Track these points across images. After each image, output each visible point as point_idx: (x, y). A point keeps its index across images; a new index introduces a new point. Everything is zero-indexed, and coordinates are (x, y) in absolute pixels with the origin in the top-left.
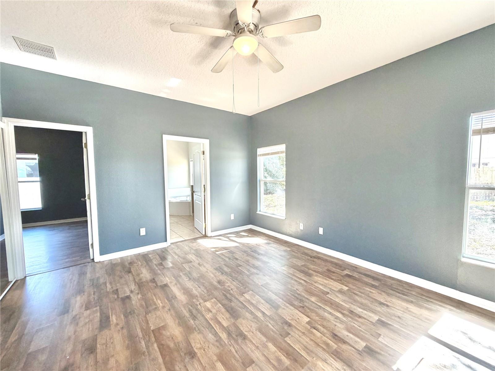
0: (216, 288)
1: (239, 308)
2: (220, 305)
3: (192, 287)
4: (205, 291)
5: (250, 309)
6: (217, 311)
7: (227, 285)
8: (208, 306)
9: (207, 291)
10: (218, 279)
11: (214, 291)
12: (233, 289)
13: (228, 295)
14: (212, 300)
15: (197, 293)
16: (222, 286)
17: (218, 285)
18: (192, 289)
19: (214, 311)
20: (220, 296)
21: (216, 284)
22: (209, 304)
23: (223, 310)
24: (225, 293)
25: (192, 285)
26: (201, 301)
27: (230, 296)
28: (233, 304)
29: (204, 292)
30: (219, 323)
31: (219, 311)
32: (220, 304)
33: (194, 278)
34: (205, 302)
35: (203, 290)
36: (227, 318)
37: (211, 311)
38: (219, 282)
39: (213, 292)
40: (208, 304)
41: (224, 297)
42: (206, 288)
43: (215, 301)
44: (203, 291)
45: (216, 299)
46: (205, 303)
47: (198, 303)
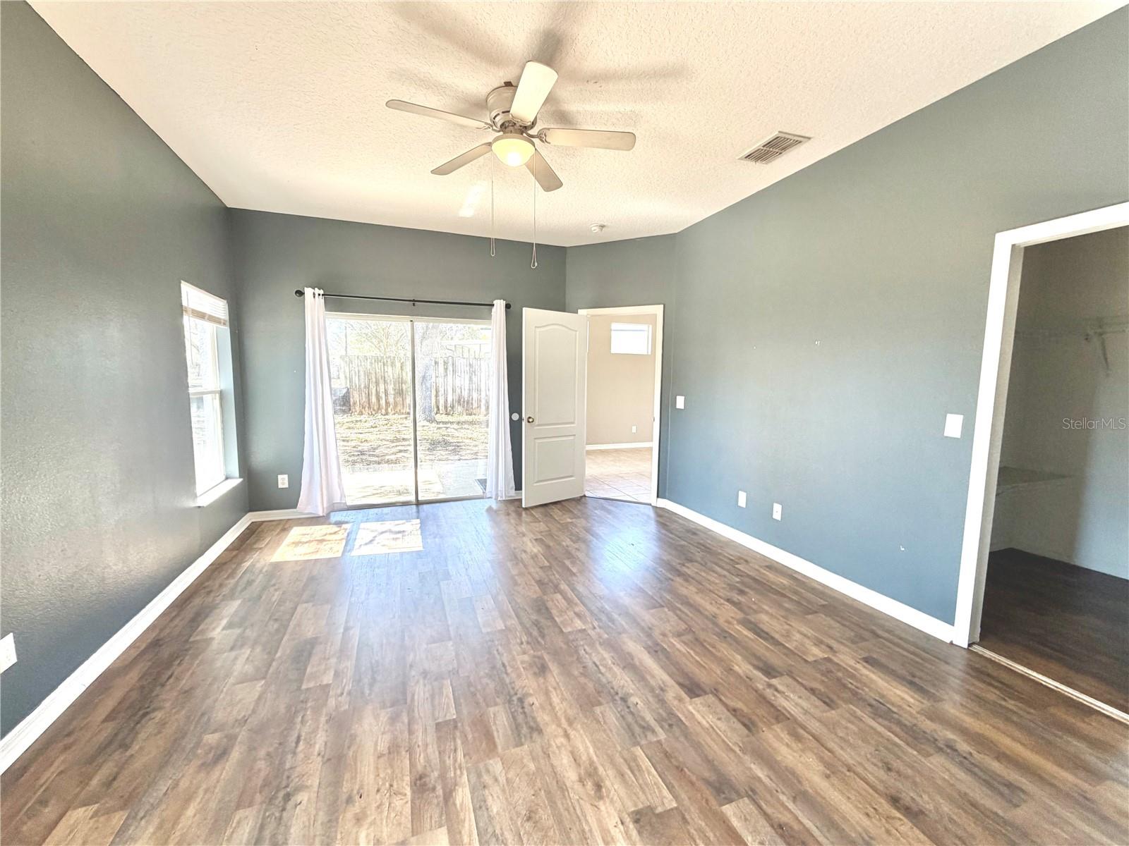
0: (556, 654)
1: (527, 609)
2: (556, 619)
3: (615, 669)
4: (583, 651)
5: (510, 606)
6: (566, 612)
7: (526, 658)
8: (579, 622)
9: (577, 652)
10: (541, 680)
11: (561, 648)
12: (518, 643)
13: (535, 633)
14: (569, 629)
15: (602, 652)
16: (539, 657)
17: (549, 661)
18: (614, 664)
19: (571, 614)
20: (553, 634)
21: (554, 668)
22: (577, 625)
23: (554, 612)
24: (539, 639)
25: (615, 676)
26: (591, 632)
27: (532, 631)
28: (534, 617)
29: (585, 650)
30: (565, 598)
31: (562, 612)
32: (555, 621)
33: (614, 700)
34: (585, 630)
35: (587, 656)
36: (553, 601)
37: (575, 613)
38: (542, 670)
39: (564, 647)
40: (579, 624)
41: (546, 631)
42: (579, 659)
43: (564, 627)
44: (586, 653)
45: (562, 631)
46: (584, 628)
47: (598, 630)
